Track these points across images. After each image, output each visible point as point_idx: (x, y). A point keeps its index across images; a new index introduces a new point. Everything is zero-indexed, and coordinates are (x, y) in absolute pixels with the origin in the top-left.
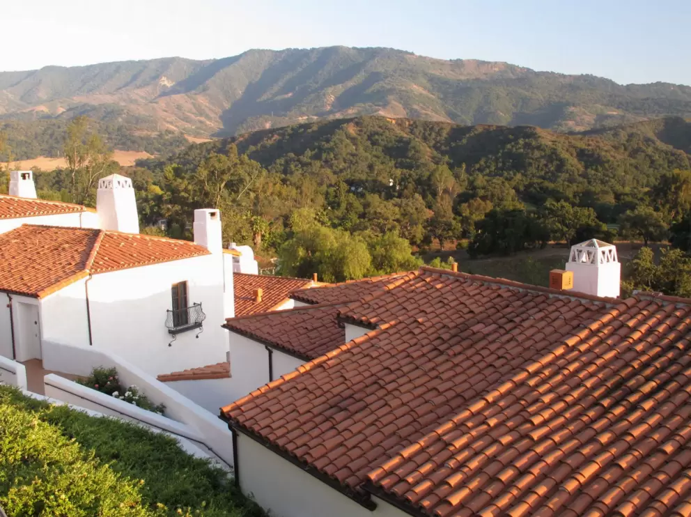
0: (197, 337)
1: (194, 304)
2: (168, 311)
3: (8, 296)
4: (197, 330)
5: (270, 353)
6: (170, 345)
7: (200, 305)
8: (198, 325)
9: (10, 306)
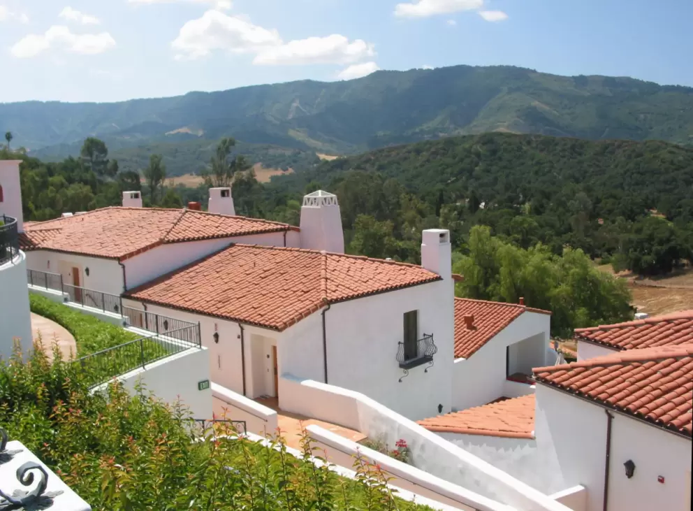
0: (426, 371)
1: (424, 335)
2: (399, 343)
3: (240, 325)
4: (427, 364)
5: (610, 417)
6: (400, 381)
7: (432, 336)
8: (428, 359)
9: (241, 337)
